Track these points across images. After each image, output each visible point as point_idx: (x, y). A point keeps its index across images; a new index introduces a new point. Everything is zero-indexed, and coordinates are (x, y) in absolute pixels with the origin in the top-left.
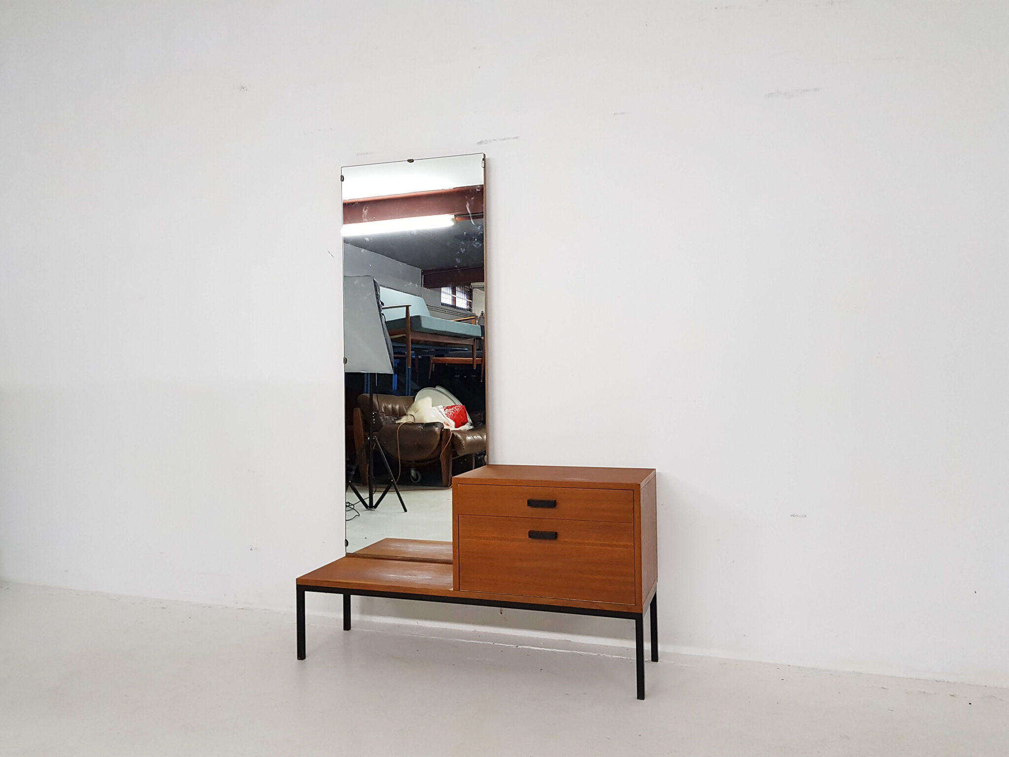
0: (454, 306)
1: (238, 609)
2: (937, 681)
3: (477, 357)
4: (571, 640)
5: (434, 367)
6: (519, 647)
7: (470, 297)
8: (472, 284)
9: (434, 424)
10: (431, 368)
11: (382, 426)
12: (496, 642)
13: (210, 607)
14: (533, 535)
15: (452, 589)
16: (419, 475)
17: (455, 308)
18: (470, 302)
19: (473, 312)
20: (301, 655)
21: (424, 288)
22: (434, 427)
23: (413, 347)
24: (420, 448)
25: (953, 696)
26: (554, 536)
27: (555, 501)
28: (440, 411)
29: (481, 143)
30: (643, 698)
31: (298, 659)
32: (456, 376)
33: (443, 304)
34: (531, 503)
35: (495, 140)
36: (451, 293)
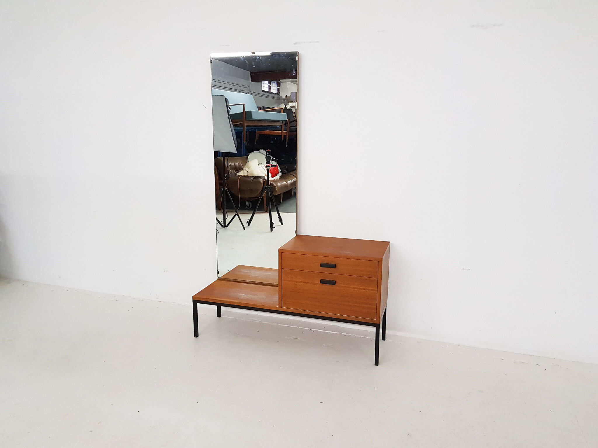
0: (269, 92)
1: (158, 302)
2: (530, 355)
3: (284, 131)
4: (340, 326)
5: (258, 136)
6: (312, 330)
7: (279, 85)
8: (281, 80)
9: (259, 177)
10: (256, 138)
11: (229, 177)
12: (300, 327)
13: (142, 300)
14: (322, 282)
15: (278, 306)
16: (250, 204)
17: (270, 93)
18: (279, 89)
19: (281, 96)
20: (196, 335)
21: (252, 82)
22: (260, 179)
23: (246, 128)
24: (252, 191)
25: (537, 364)
26: (334, 283)
27: (336, 264)
28: (263, 168)
29: (296, 43)
30: (378, 365)
31: (195, 337)
32: (271, 142)
33: (263, 91)
34: (322, 265)
35: (304, 42)
36: (268, 83)
